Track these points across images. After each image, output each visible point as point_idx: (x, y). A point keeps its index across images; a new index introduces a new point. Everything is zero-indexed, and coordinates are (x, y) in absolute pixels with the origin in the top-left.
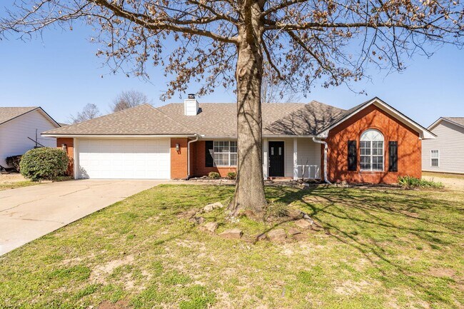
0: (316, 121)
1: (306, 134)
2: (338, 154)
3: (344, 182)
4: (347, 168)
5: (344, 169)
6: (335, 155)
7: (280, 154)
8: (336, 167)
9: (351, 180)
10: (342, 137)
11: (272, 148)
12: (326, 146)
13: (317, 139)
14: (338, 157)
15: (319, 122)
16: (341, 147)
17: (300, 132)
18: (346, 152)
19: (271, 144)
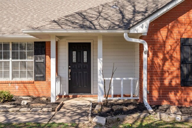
0: (135, 12)
1: (113, 28)
2: (165, 60)
3: (173, 109)
4: (178, 81)
5: (174, 83)
6: (158, 61)
7: (85, 60)
8: (162, 80)
9: (186, 100)
10: (170, 32)
11: (74, 53)
12: (146, 47)
13: (131, 36)
14: (164, 64)
15: (139, 12)
16: (168, 48)
17: (105, 25)
18: (177, 55)
19: (72, 47)
